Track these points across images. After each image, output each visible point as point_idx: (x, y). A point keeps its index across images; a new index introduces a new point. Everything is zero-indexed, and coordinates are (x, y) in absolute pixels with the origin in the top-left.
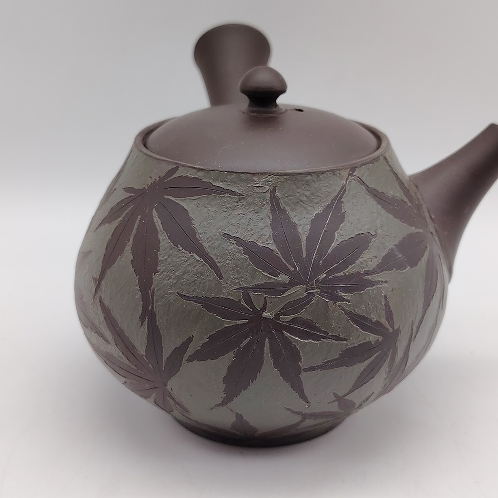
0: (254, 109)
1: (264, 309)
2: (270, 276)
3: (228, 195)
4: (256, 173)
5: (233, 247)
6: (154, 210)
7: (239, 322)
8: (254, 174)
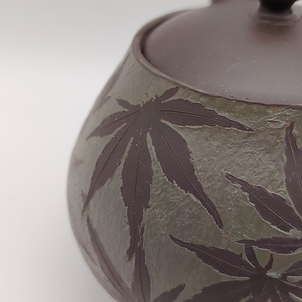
0: (266, 15)
1: (269, 267)
2: (279, 230)
3: (235, 129)
4: (271, 105)
5: (237, 191)
6: (148, 134)
7: (237, 278)
8: (268, 106)
